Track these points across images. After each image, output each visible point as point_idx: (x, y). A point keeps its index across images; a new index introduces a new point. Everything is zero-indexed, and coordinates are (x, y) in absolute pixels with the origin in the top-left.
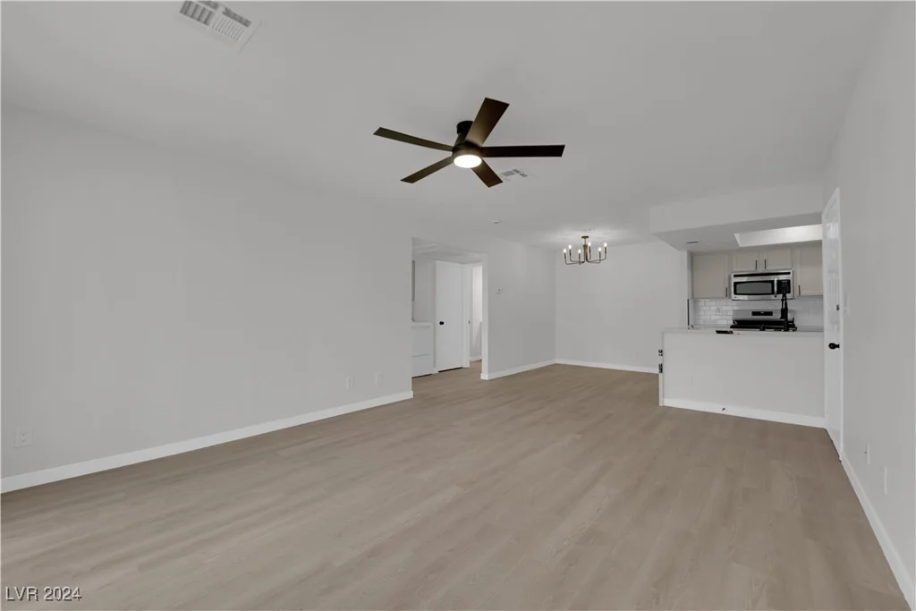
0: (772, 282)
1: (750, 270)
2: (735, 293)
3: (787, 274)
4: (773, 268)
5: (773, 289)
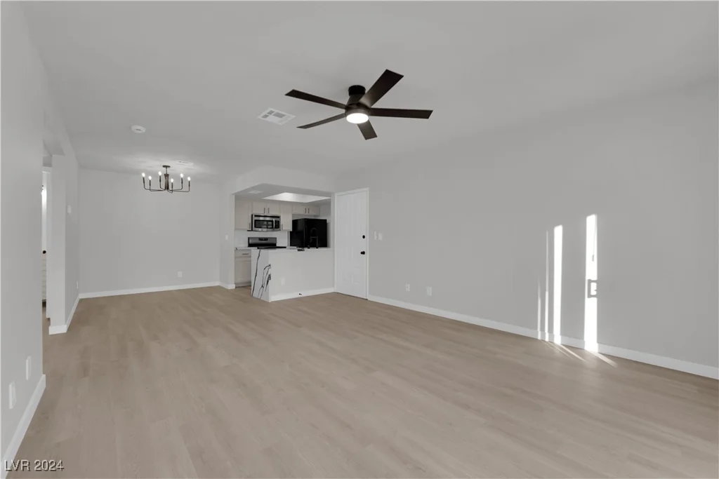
0: (272, 221)
1: (261, 213)
2: (255, 227)
3: (278, 217)
4: (272, 213)
5: (272, 225)
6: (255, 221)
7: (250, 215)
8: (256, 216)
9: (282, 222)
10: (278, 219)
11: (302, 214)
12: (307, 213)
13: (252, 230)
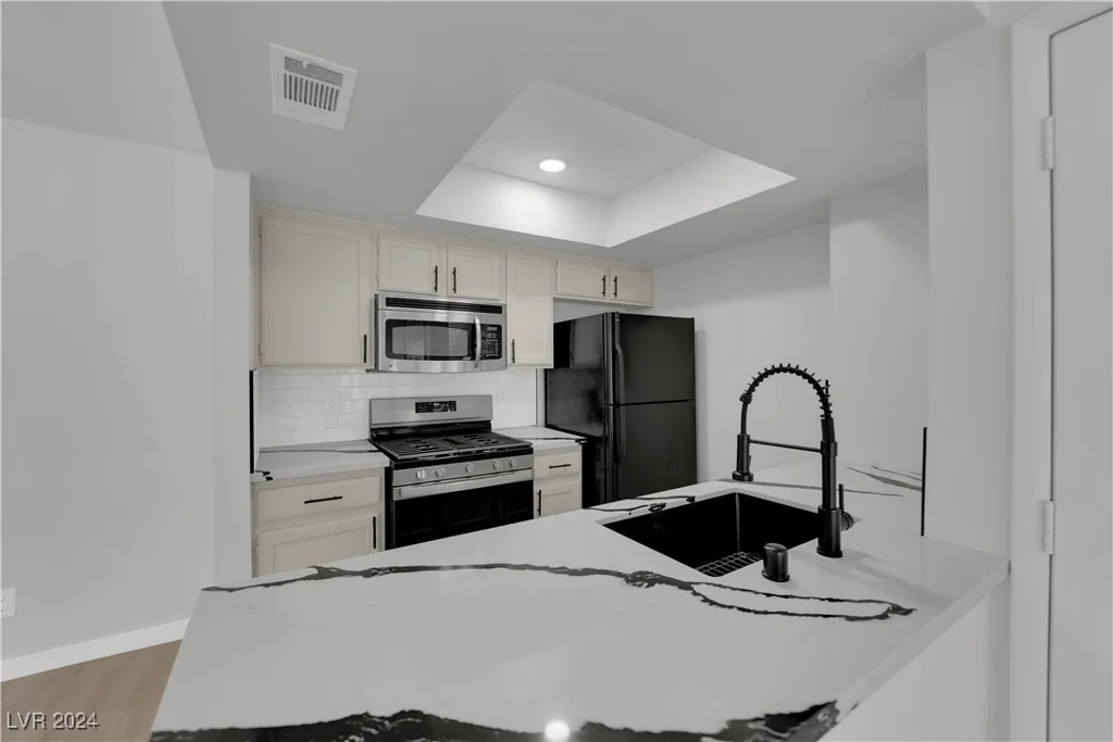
0: (473, 328)
1: (421, 289)
2: (390, 354)
3: (497, 309)
4: (471, 292)
5: (472, 345)
6: (391, 324)
7: (368, 297)
8: (391, 302)
9: (511, 333)
10: (491, 318)
11: (589, 294)
12: (610, 298)
13: (376, 369)
